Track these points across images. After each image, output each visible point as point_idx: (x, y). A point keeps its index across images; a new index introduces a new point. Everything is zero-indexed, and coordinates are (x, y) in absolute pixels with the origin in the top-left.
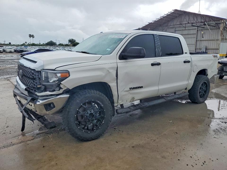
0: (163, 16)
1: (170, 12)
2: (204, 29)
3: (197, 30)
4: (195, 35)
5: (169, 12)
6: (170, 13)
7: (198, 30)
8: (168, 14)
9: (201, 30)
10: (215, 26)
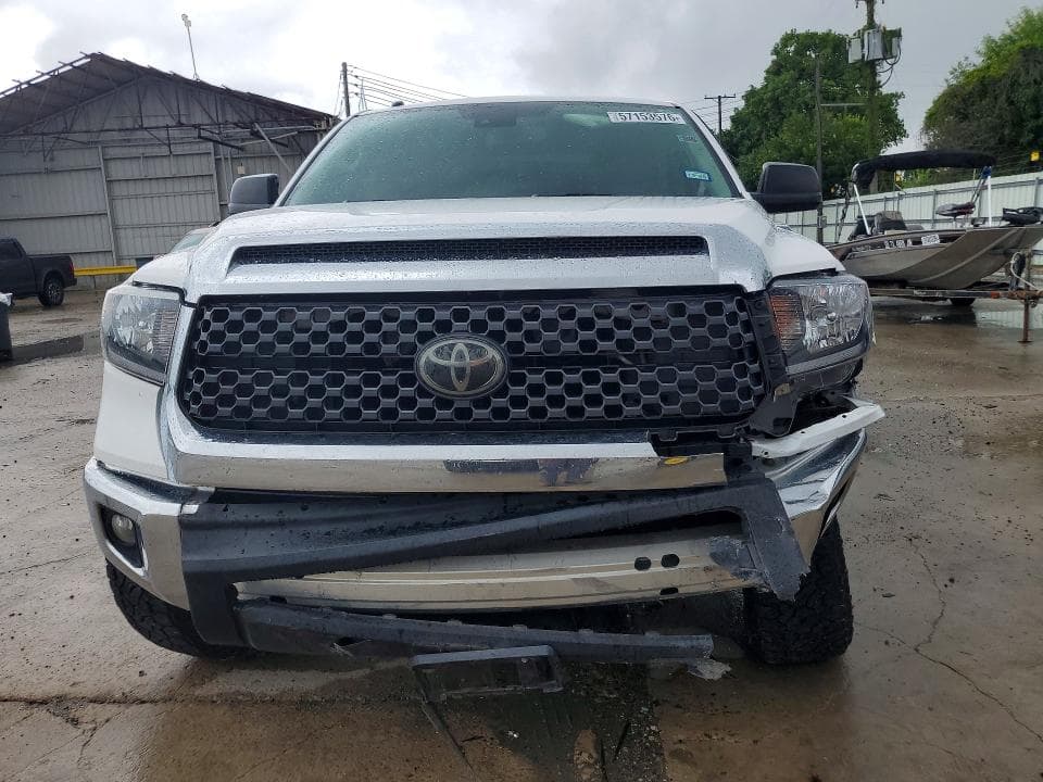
0: (28, 82)
1: (71, 64)
2: (242, 154)
3: (213, 157)
4: (207, 180)
5: (65, 65)
6: (69, 68)
7: (220, 159)
8: (60, 71)
9: (232, 158)
10: (286, 143)
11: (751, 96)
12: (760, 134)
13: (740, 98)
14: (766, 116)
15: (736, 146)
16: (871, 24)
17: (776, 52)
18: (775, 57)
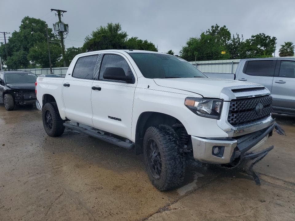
11: (15, 34)
12: (20, 46)
13: (11, 34)
14: (22, 41)
15: (11, 48)
16: (60, 21)
17: (23, 21)
18: (23, 23)
